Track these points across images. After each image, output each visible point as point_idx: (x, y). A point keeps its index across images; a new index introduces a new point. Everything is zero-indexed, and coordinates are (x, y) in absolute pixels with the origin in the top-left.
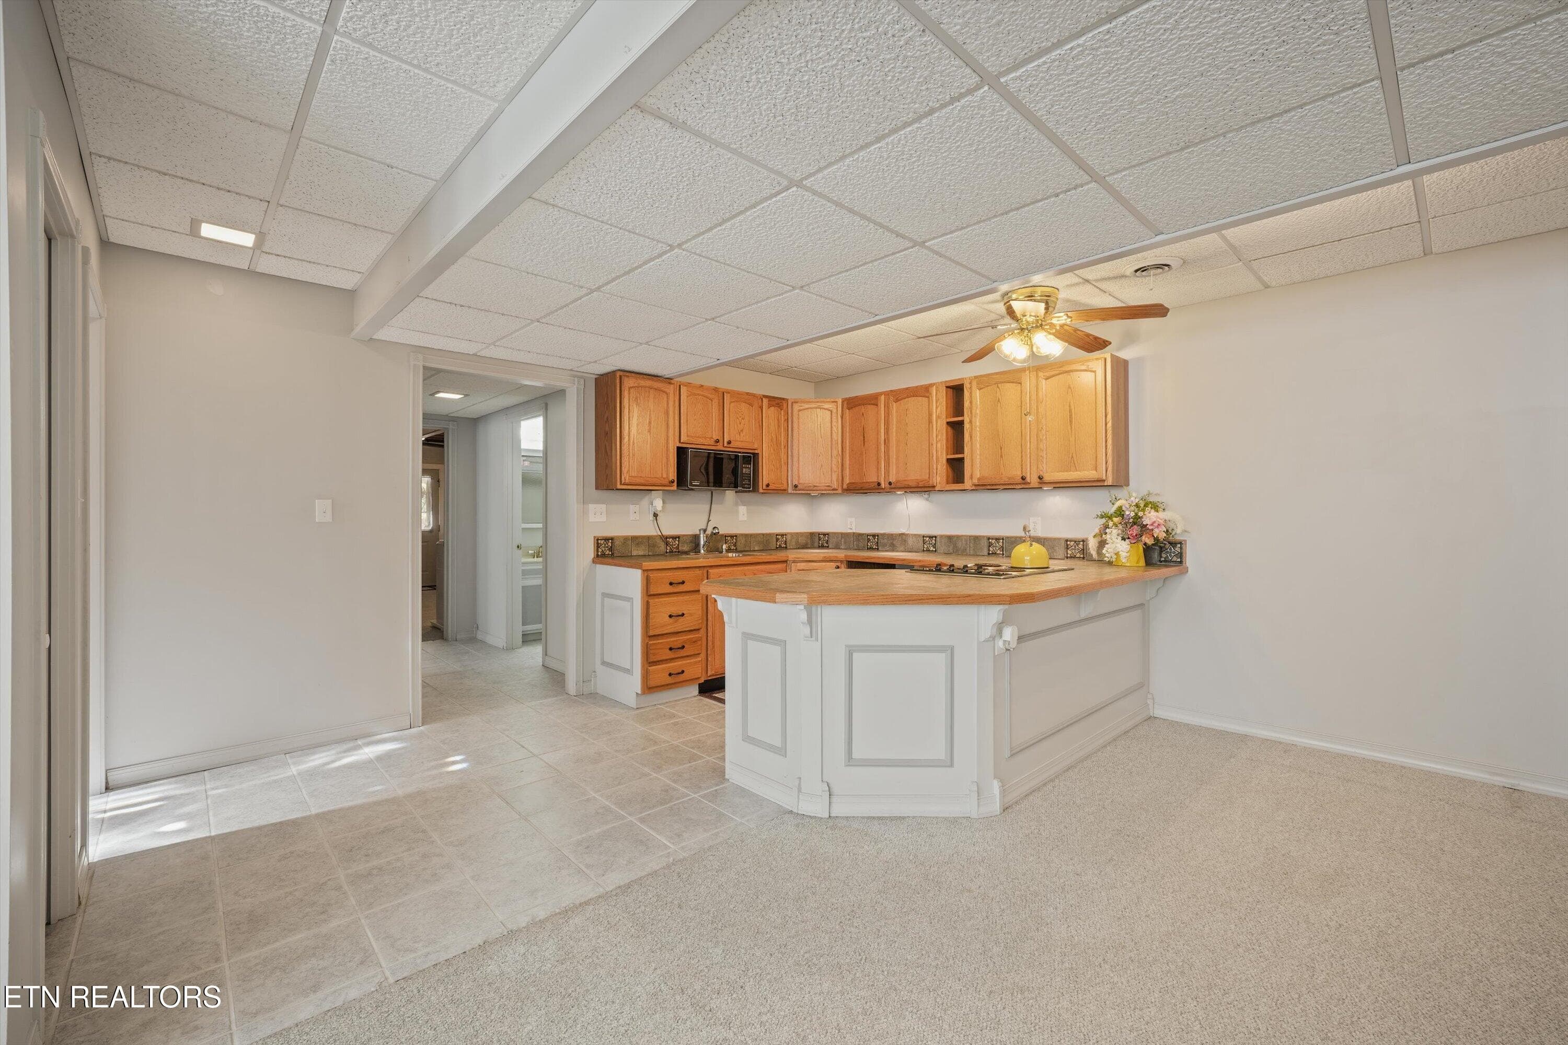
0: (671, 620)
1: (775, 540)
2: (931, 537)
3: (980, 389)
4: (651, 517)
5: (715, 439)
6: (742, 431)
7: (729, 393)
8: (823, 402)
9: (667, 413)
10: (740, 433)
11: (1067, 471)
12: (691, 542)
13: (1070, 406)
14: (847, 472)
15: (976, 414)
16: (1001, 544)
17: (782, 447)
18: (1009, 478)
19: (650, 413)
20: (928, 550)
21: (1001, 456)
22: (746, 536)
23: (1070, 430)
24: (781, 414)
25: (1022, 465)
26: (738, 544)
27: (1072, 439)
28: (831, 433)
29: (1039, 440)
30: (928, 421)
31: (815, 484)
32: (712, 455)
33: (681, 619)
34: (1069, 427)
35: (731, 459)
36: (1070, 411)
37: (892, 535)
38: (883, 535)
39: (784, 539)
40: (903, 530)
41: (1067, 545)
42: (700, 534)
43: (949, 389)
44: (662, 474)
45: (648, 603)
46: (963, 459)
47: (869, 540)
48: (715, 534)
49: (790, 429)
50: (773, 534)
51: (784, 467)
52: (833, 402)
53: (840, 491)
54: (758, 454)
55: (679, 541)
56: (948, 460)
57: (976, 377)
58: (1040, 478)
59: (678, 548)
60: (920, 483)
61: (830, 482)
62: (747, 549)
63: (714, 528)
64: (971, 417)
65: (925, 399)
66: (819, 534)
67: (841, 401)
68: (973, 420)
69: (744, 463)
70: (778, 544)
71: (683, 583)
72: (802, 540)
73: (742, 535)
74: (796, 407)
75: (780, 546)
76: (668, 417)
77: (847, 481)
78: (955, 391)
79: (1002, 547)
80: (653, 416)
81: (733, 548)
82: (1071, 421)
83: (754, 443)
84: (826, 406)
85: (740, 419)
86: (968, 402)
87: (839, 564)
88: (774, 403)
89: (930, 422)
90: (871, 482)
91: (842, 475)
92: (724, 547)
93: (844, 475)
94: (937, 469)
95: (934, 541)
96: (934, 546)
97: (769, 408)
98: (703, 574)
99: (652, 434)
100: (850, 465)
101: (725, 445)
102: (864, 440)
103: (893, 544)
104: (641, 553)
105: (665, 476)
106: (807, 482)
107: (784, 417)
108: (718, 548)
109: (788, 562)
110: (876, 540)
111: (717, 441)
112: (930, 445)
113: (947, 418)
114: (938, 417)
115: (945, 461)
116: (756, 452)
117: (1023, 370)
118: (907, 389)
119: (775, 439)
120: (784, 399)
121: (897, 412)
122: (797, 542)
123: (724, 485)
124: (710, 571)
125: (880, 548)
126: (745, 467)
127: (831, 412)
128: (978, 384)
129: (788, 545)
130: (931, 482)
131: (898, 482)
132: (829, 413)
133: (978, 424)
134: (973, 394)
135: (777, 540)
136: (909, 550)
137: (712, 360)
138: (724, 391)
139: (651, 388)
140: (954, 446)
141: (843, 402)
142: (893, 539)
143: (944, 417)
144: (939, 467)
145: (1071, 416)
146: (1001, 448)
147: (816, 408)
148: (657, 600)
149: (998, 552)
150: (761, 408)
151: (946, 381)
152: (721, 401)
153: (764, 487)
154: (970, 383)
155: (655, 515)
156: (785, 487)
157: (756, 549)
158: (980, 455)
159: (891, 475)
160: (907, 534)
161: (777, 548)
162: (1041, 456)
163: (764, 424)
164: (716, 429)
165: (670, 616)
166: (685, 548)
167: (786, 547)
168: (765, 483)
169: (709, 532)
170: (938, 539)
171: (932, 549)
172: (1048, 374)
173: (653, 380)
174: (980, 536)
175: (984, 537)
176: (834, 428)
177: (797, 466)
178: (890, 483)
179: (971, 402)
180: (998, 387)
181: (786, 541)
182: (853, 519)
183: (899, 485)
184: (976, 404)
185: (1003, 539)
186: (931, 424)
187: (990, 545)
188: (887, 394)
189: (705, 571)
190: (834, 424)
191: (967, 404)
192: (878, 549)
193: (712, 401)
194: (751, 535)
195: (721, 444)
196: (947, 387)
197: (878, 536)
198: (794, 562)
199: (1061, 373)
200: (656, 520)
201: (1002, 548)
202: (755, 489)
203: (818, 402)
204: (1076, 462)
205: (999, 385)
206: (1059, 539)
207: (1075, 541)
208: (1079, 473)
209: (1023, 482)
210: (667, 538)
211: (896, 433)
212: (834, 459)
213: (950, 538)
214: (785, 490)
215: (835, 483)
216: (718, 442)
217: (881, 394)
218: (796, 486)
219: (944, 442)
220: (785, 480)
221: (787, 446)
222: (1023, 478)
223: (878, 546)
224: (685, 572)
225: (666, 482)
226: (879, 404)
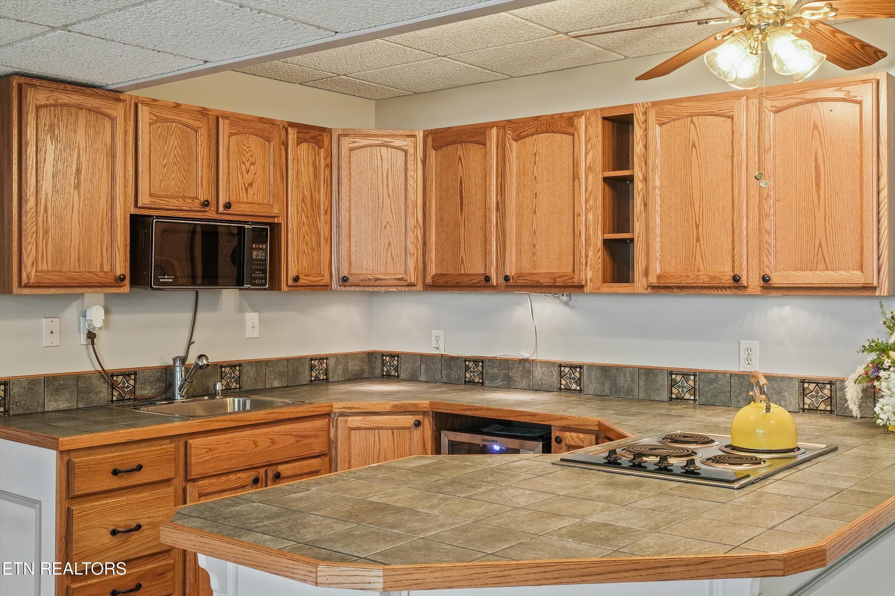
0: (116, 540)
1: (308, 367)
2: (573, 367)
3: (661, 125)
4: (83, 339)
5: (202, 200)
6: (251, 184)
7: (227, 118)
8: (393, 136)
9: (112, 155)
10: (247, 190)
11: (811, 270)
12: (158, 380)
13: (816, 159)
14: (433, 254)
15: (655, 166)
16: (691, 383)
17: (322, 212)
18: (712, 278)
19: (79, 155)
20: (568, 389)
21: (698, 240)
22: (257, 363)
23: (816, 201)
24: (319, 154)
25: (733, 256)
26: (244, 378)
27: (820, 215)
28: (406, 189)
29: (762, 215)
30: (571, 175)
31: (377, 276)
32: (199, 229)
33: (135, 536)
34: (815, 195)
35: (231, 235)
36: (817, 168)
37: (507, 360)
38: (492, 360)
39: (324, 365)
40: (525, 354)
41: (804, 389)
42: (174, 366)
43: (607, 122)
44: (102, 265)
45: (69, 512)
46: (632, 240)
47: (467, 368)
48: (201, 367)
49: (335, 182)
50: (305, 358)
51: (325, 247)
52: (408, 136)
53: (420, 287)
54: (279, 224)
55: (135, 380)
56: (606, 242)
57: (654, 104)
58: (765, 279)
59: (133, 391)
60: (559, 280)
61: (403, 272)
62: (260, 386)
63: (201, 357)
64: (647, 170)
65: (567, 138)
66: (383, 356)
67: (421, 134)
68: (650, 176)
69: (254, 242)
70: (314, 374)
71: (139, 468)
72: (354, 366)
73: (251, 363)
74: (346, 143)
75: (317, 378)
76: (113, 162)
77: (432, 270)
78: (615, 124)
79: (694, 388)
80: (83, 159)
81: (234, 385)
82: (818, 185)
83: (272, 207)
84: (397, 143)
85: (248, 164)
86: (641, 145)
87: (420, 418)
88: (307, 136)
89: (575, 176)
90: (475, 275)
91: (424, 260)
92: (219, 387)
93: (428, 261)
94: (587, 256)
95: (577, 375)
96: (579, 382)
97: (298, 144)
98: (177, 448)
99: (82, 192)
100: (437, 243)
101: (221, 209)
102: (462, 202)
103: (509, 377)
104: (63, 405)
105: (107, 268)
106: (364, 271)
107: (325, 159)
108: (208, 389)
109: (333, 415)
110: (480, 368)
111: (206, 204)
112: (575, 216)
113: (604, 170)
114: (590, 169)
115: (600, 244)
116: (276, 221)
117: (738, 95)
118: (536, 118)
119: (309, 199)
120: (324, 129)
121: (518, 157)
122: (346, 371)
123: (220, 281)
124: (190, 441)
125: (487, 383)
126: (256, 249)
127: (406, 152)
128: (658, 115)
129: (330, 375)
130: (576, 280)
131: (520, 275)
132: (402, 154)
133: (658, 183)
134: (650, 133)
135: (312, 368)
136: (536, 387)
137: (194, 63)
138: (217, 114)
139: (80, 107)
140: (614, 218)
141: (425, 137)
142: (509, 369)
143: (599, 168)
144: (590, 253)
145: (818, 176)
146: (697, 227)
147: (380, 146)
148: (88, 505)
149: (687, 396)
150: (285, 144)
151: (602, 109)
152: (214, 132)
153: (290, 282)
154: (645, 113)
155: (91, 336)
156: (326, 280)
157: (276, 384)
158: (662, 236)
159: (507, 263)
160: (533, 361)
161: (311, 381)
162: (767, 243)
163: (290, 173)
164: (205, 183)
165: (114, 533)
166: (148, 391)
167: (327, 379)
168: (292, 273)
169: (191, 360)
170: (585, 371)
171: (574, 386)
172: (778, 104)
173: (84, 94)
174: (656, 369)
175: (661, 370)
176: (411, 181)
177: (347, 243)
178: (507, 278)
179: (646, 147)
180: (692, 121)
181: (326, 370)
182: (441, 333)
183: (521, 281)
184: (655, 149)
185: (695, 375)
186: (576, 180)
187: (673, 384)
188: (502, 126)
189: (182, 444)
190: (410, 173)
191: (638, 149)
192: (483, 383)
193: (196, 131)
194: (267, 363)
195: (213, 208)
196: (604, 118)
197: (482, 362)
198: (342, 414)
199: (801, 103)
200: (93, 344)
201: (693, 390)
202: (275, 286)
203: (382, 136)
204: (826, 254)
205: (695, 119)
206: (791, 379)
207: (817, 384)
208: (832, 273)
209: (736, 285)
210: (112, 376)
211: (517, 193)
212: (410, 234)
213: (605, 370)
214: (326, 286)
215: (412, 275)
216: (207, 206)
217: (492, 125)
218: (345, 280)
219: (600, 211)
220: (327, 269)
221: (329, 211)
222: (736, 279)
223: (482, 378)
224: (144, 449)
225: (110, 279)
226: (488, 144)
